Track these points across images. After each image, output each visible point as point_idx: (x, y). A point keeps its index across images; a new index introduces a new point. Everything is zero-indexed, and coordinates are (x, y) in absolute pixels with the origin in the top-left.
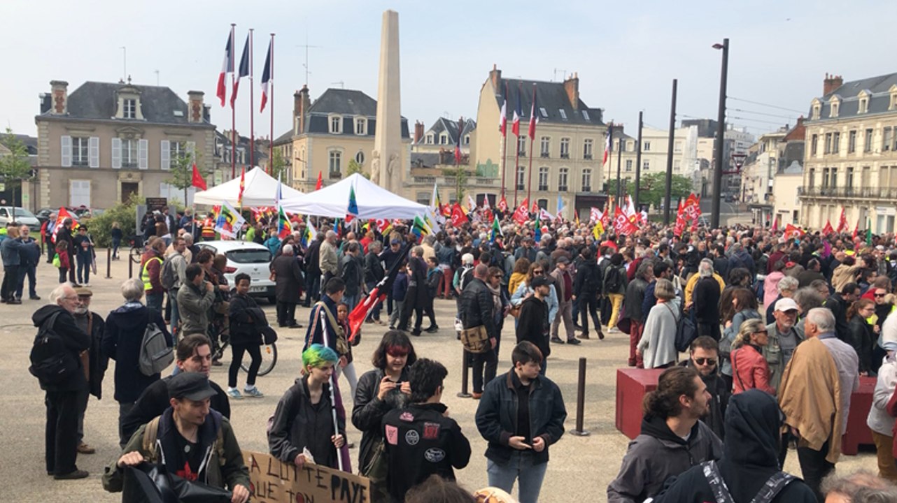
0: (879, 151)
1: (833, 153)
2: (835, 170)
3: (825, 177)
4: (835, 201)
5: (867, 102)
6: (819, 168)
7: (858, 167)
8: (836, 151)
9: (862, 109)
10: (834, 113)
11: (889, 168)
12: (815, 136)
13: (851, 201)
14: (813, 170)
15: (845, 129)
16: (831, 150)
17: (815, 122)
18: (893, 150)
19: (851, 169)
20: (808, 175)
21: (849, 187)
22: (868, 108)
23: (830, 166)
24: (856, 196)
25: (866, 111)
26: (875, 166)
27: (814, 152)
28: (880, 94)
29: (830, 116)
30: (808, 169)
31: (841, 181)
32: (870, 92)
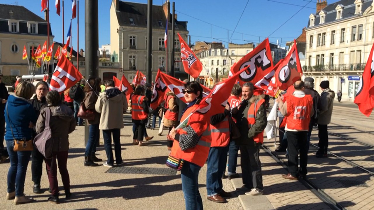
0: (349, 41)
1: (322, 45)
2: (323, 55)
3: (318, 60)
4: (323, 74)
5: (341, 12)
6: (314, 55)
7: (336, 53)
8: (324, 44)
9: (339, 16)
10: (322, 21)
11: (356, 51)
12: (311, 36)
13: (332, 73)
14: (310, 56)
15: (328, 30)
16: (321, 44)
17: (311, 28)
18: (358, 40)
19: (333, 54)
20: (308, 60)
21: (331, 65)
22: (342, 16)
23: (320, 53)
24: (335, 70)
25: (341, 18)
26: (347, 51)
27: (311, 46)
28: (349, 6)
29: (320, 23)
30: (308, 57)
31: (327, 62)
32: (343, 6)
